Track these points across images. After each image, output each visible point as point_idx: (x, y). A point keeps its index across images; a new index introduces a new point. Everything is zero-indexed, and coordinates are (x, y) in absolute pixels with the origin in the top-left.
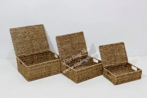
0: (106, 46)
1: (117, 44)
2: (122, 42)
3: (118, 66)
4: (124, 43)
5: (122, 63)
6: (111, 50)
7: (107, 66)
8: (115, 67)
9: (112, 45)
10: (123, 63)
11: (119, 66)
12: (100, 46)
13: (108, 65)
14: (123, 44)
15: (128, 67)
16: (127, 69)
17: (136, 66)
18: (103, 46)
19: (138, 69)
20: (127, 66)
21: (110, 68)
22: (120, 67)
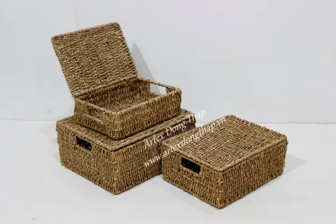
0: (71, 35)
1: (101, 30)
2: (113, 21)
3: (113, 90)
4: (118, 25)
5: (122, 79)
6: (88, 46)
7: (83, 92)
8: (104, 93)
9: (87, 31)
10: (125, 80)
11: (116, 89)
12: (56, 38)
13: (86, 91)
14: (116, 27)
15: (140, 92)
16: (138, 96)
17: (162, 83)
18: (62, 37)
19: (169, 89)
20: (136, 89)
21: (93, 97)
22: (120, 93)
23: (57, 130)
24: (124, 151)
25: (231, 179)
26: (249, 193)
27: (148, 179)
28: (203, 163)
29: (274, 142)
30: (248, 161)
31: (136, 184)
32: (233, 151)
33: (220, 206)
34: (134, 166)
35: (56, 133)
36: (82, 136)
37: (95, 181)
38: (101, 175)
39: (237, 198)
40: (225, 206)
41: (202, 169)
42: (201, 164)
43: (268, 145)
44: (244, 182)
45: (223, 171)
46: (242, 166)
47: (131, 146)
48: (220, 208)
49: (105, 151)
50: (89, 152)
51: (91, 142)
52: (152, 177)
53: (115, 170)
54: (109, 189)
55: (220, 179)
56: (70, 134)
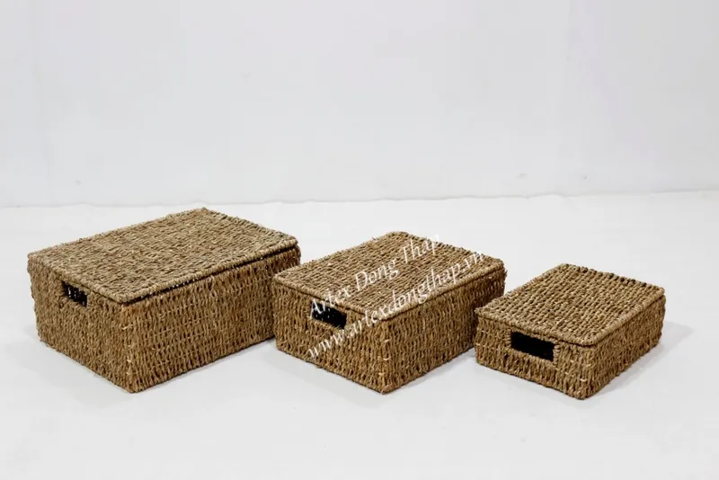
23: (29, 271)
24: (148, 303)
25: (405, 335)
26: (438, 365)
27: (203, 364)
28: (352, 306)
29: (481, 270)
30: (435, 303)
31: (176, 374)
32: (406, 287)
33: (385, 387)
34: (171, 335)
35: (28, 277)
36: (70, 279)
37: (95, 368)
38: (106, 354)
39: (416, 373)
40: (395, 389)
41: (349, 319)
42: (348, 309)
43: (470, 276)
44: (429, 344)
45: (389, 319)
46: (423, 312)
47: (162, 297)
48: (386, 392)
49: (110, 304)
50: (83, 310)
51: (85, 290)
52: (212, 361)
53: (129, 342)
54: (121, 381)
55: (383, 336)
56: (50, 275)
